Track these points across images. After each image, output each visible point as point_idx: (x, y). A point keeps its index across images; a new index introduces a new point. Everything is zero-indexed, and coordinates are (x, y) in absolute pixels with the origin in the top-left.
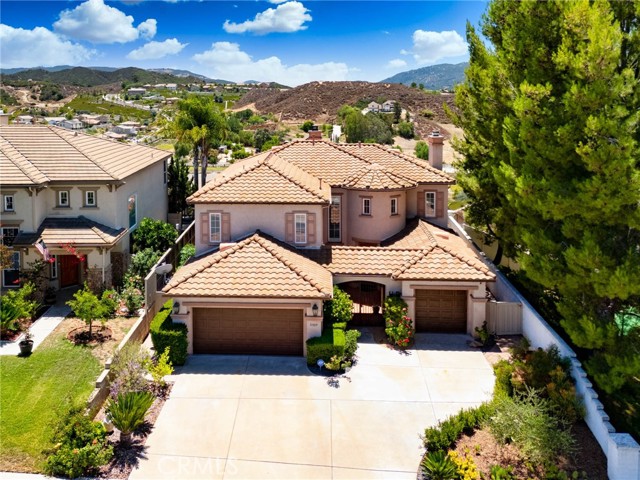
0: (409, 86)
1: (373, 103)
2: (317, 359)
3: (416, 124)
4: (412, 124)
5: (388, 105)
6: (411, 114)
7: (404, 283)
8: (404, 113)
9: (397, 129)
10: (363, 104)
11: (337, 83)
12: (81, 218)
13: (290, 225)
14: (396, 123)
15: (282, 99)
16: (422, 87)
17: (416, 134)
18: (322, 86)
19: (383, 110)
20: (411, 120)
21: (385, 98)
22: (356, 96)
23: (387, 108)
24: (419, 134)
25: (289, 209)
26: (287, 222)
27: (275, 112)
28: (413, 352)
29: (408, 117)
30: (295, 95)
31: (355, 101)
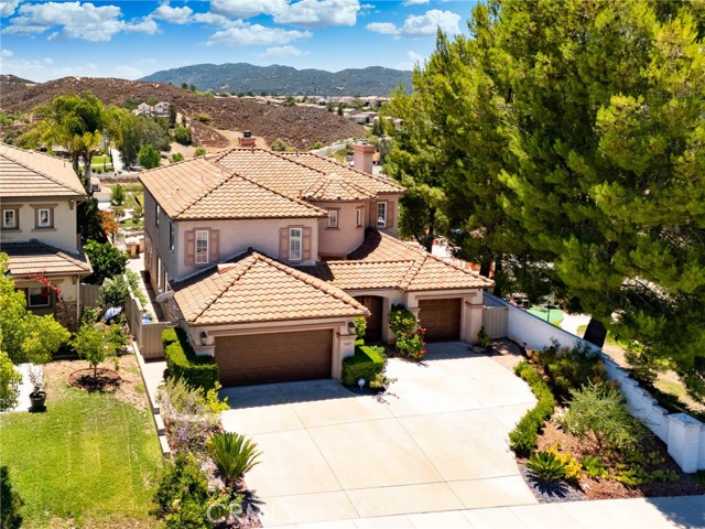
0: (180, 86)
1: (144, 104)
2: (358, 379)
3: (193, 129)
4: (190, 130)
5: (161, 107)
6: (187, 119)
7: (410, 294)
8: (179, 117)
9: (173, 134)
10: (132, 105)
11: (97, 80)
12: (34, 242)
13: (285, 241)
14: (172, 127)
15: (31, 96)
16: (193, 88)
17: (193, 140)
18: (81, 82)
19: (155, 113)
20: (188, 125)
21: (156, 98)
22: (122, 96)
23: (160, 110)
24: (197, 140)
25: (284, 223)
26: (281, 237)
27: (23, 111)
28: (428, 362)
29: (184, 121)
30: (48, 91)
31: (122, 102)
